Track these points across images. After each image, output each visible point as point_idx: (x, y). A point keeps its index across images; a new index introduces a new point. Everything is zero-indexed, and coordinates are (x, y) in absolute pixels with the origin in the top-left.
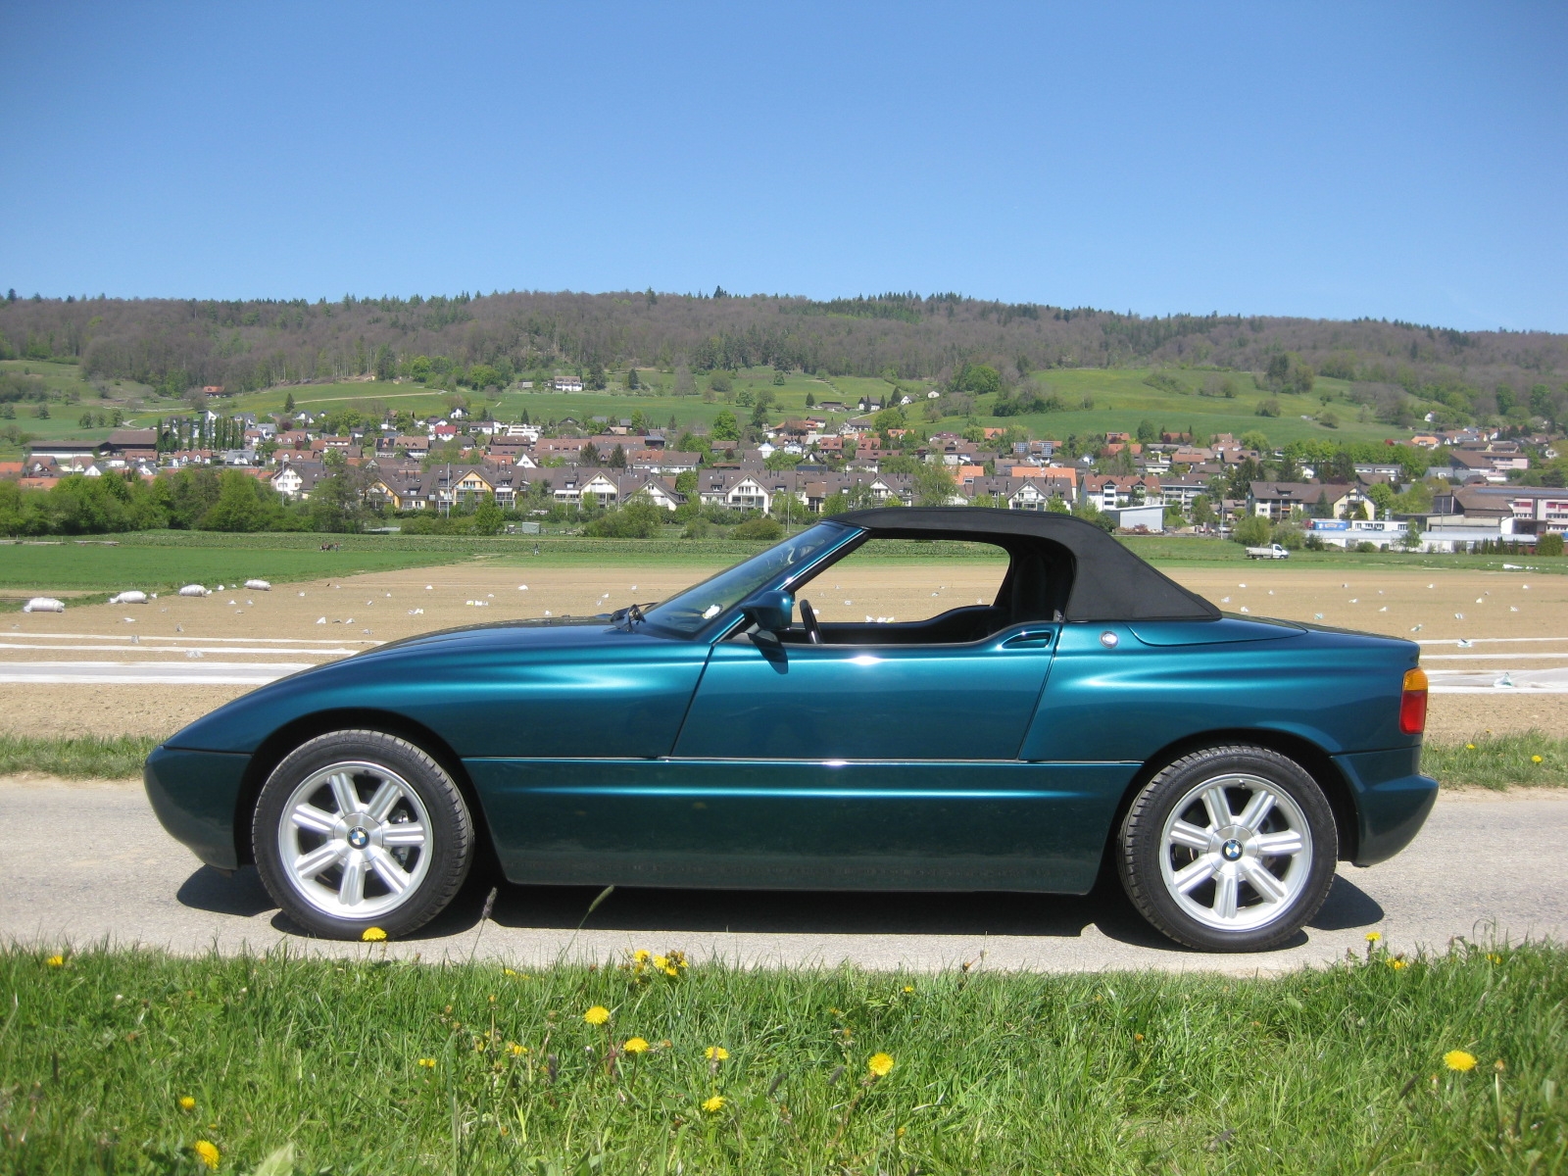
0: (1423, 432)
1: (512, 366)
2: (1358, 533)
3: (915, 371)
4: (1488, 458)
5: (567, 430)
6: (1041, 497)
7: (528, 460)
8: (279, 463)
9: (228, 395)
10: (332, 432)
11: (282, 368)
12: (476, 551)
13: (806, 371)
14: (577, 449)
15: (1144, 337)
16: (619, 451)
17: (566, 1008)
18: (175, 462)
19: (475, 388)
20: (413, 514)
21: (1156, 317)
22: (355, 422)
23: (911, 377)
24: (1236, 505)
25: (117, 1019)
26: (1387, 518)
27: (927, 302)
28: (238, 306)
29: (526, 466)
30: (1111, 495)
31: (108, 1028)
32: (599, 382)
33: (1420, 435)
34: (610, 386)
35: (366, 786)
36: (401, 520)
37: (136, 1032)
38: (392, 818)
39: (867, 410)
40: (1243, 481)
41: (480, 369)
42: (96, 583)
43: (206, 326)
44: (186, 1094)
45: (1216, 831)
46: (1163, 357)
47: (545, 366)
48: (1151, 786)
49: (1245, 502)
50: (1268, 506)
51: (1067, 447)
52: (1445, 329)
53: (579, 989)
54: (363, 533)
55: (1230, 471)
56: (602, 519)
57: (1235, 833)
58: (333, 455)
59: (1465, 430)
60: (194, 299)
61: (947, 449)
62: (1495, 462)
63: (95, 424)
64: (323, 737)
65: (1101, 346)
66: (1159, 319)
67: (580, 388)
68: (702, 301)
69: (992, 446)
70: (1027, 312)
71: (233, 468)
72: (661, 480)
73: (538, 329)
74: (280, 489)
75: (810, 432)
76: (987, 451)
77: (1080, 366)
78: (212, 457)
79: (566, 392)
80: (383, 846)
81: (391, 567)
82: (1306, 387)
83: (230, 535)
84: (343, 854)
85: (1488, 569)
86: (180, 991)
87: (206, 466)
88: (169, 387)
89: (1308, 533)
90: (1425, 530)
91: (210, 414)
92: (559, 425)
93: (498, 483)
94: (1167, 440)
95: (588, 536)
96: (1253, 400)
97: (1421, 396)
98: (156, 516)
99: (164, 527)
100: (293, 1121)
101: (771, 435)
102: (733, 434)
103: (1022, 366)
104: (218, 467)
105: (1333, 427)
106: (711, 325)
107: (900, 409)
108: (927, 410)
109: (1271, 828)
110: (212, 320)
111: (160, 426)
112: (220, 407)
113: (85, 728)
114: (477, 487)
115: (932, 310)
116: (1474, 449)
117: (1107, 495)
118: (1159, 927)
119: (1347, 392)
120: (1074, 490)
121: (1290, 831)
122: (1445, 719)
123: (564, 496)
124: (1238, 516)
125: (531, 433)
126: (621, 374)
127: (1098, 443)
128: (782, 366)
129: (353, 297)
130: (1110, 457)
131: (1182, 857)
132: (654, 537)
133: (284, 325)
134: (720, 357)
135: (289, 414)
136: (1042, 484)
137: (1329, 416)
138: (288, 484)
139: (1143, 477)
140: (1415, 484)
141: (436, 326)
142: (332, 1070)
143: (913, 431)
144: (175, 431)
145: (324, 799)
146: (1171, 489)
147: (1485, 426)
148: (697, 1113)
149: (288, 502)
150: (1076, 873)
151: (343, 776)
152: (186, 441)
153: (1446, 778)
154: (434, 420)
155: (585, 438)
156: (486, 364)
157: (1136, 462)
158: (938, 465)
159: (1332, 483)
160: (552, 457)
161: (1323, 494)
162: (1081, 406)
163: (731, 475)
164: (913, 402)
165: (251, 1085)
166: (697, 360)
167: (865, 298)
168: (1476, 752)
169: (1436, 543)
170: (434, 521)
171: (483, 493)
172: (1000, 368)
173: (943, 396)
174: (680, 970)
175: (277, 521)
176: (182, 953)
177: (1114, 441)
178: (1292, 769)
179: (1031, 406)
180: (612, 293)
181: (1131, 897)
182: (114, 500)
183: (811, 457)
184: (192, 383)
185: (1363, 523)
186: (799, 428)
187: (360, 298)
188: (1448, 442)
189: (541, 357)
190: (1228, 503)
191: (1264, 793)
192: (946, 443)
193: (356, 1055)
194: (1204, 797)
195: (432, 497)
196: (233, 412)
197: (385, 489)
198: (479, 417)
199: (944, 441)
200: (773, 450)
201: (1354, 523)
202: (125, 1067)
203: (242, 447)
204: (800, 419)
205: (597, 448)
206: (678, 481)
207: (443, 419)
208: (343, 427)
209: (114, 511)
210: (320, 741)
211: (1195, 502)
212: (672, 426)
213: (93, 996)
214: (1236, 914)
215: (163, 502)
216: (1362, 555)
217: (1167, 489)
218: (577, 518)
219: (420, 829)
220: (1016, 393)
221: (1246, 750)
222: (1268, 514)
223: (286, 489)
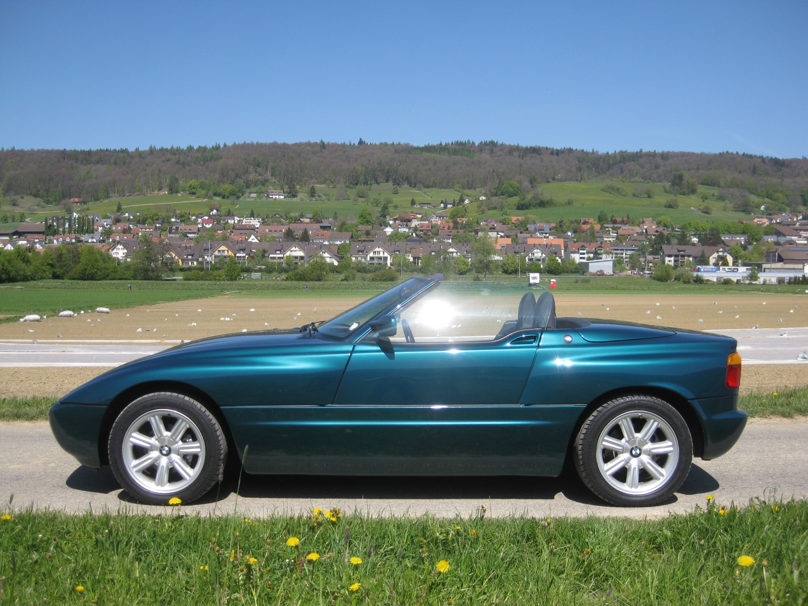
0: (760, 216)
1: (245, 185)
2: (723, 273)
3: (472, 184)
4: (796, 230)
5: (276, 221)
6: (544, 255)
7: (254, 238)
8: (114, 241)
9: (85, 203)
10: (144, 223)
11: (115, 188)
12: (226, 289)
13: (410, 186)
14: (282, 231)
15: (601, 164)
16: (306, 232)
17: (278, 539)
18: (55, 241)
19: (224, 197)
20: (190, 269)
21: (608, 153)
22: (156, 217)
23: (470, 188)
24: (654, 258)
25: (39, 548)
26: (740, 265)
27: (479, 146)
28: (90, 153)
29: (253, 241)
30: (584, 254)
31: (34, 552)
32: (294, 193)
33: (758, 218)
34: (300, 195)
35: (169, 422)
36: (183, 273)
37: (50, 554)
38: (183, 439)
39: (445, 207)
40: (658, 244)
41: (227, 187)
42: (12, 310)
43: (72, 164)
44: (78, 585)
45: (627, 442)
46: (612, 175)
47: (263, 185)
48: (591, 418)
49: (659, 256)
50: (672, 259)
51: (558, 226)
52: (772, 158)
53: (285, 529)
54: (162, 280)
55: (650, 240)
56: (296, 271)
57: (637, 442)
58: (144, 236)
59: (784, 214)
60: (65, 149)
61: (490, 229)
62: (801, 232)
63: (10, 220)
64: (146, 396)
65: (577, 170)
66: (610, 153)
67: (283, 197)
68: (352, 147)
69: (516, 227)
70: (535, 151)
71: (88, 244)
72: (330, 248)
73: (259, 164)
74: (114, 256)
75: (413, 220)
76: (513, 229)
77: (565, 181)
78: (76, 238)
79: (276, 198)
80: (178, 455)
81: (178, 299)
82: (693, 191)
83: (87, 282)
84: (158, 459)
85: (797, 293)
86: (72, 532)
87: (72, 243)
88: (51, 199)
89: (695, 274)
90: (761, 271)
91: (75, 214)
92: (272, 218)
93: (237, 251)
94: (615, 222)
95: (289, 280)
96: (664, 199)
97: (758, 196)
98: (45, 272)
99: (50, 278)
100: (135, 598)
101: (391, 222)
102: (369, 222)
103: (532, 181)
104: (79, 244)
105: (709, 214)
106: (356, 160)
107: (464, 206)
108: (479, 207)
109: (657, 439)
110: (75, 161)
111: (46, 221)
112: (80, 210)
113: (11, 392)
114: (226, 253)
115: (481, 150)
116: (789, 225)
117: (581, 254)
118: (597, 494)
119: (716, 193)
120: (563, 251)
121: (667, 441)
122: (767, 378)
123: (275, 258)
124: (655, 265)
125: (256, 223)
126: (307, 188)
127: (575, 224)
128: (397, 183)
129: (155, 147)
130: (583, 232)
131: (609, 456)
132: (326, 280)
133: (116, 163)
134: (362, 178)
135: (119, 213)
136: (545, 248)
137: (707, 208)
138: (119, 253)
139: (601, 243)
140: (755, 245)
141: (201, 163)
142: (154, 573)
143: (471, 219)
144: (55, 224)
145: (147, 430)
146: (617, 250)
147: (795, 212)
148: (347, 592)
149: (119, 263)
150: (551, 466)
151: (157, 417)
152: (61, 229)
153: (760, 412)
154: (201, 216)
155: (286, 225)
156: (230, 184)
157: (597, 235)
158: (485, 237)
159: (709, 245)
160: (268, 236)
161: (703, 251)
162: (566, 204)
163: (369, 245)
164: (471, 202)
165: (112, 580)
166: (349, 180)
167: (444, 144)
168: (778, 397)
169: (768, 279)
170: (202, 273)
171: (229, 257)
172: (520, 182)
173: (488, 198)
174: (338, 518)
175: (113, 274)
176: (72, 513)
177: (585, 223)
178: (667, 408)
179: (538, 204)
180: (301, 143)
181: (582, 478)
182: (21, 263)
183: (414, 234)
184: (64, 197)
185: (726, 267)
186: (407, 218)
187: (158, 147)
188: (774, 221)
189: (261, 180)
190: (650, 257)
191: (652, 421)
192: (490, 225)
193: (166, 565)
194: (620, 423)
195: (200, 259)
196: (88, 212)
197: (174, 255)
198: (226, 214)
199: (489, 224)
200: (393, 230)
201: (721, 268)
202: (46, 572)
203: (93, 233)
204: (407, 213)
205: (293, 230)
206: (339, 249)
207: (206, 215)
208: (149, 220)
209: (21, 270)
210: (144, 399)
211: (631, 257)
212: (335, 218)
213: (26, 535)
214: (638, 486)
215: (49, 264)
216: (725, 286)
217: (615, 250)
218: (282, 270)
219: (198, 445)
220: (529, 196)
221: (642, 398)
222: (672, 263)
223: (118, 256)
